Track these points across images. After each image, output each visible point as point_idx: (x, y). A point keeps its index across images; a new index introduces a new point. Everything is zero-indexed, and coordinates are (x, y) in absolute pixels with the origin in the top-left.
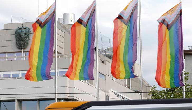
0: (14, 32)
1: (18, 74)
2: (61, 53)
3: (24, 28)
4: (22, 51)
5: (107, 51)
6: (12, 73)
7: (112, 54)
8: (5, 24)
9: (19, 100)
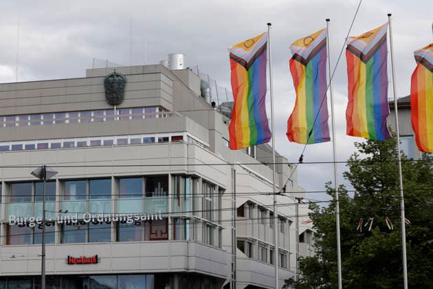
0: (101, 81)
1: (112, 141)
2: (168, 111)
3: (117, 76)
4: (115, 107)
5: (222, 107)
6: (102, 140)
7: (230, 112)
8: (87, 70)
9: (116, 178)
